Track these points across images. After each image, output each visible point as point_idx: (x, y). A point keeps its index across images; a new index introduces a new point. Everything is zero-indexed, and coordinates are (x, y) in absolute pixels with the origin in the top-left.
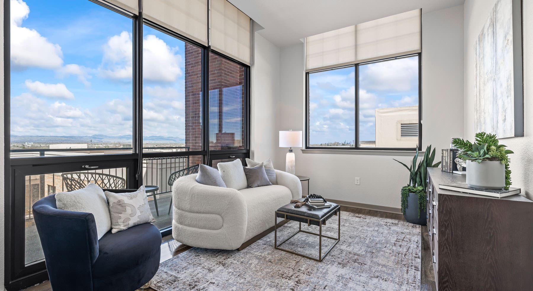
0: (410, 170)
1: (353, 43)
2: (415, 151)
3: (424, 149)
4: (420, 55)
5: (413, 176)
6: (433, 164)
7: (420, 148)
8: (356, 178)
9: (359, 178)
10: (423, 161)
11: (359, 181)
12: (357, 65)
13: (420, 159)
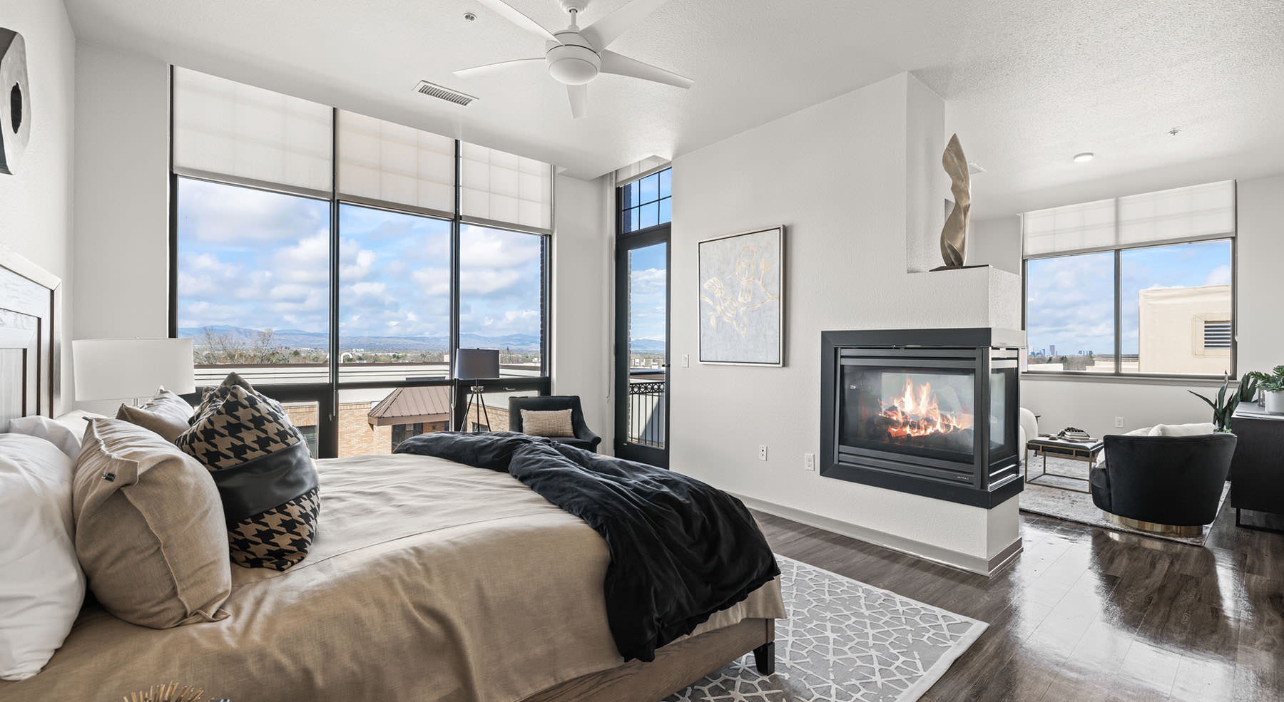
0: (1214, 406)
1: (1112, 219)
2: (1223, 381)
3: (1239, 379)
4: (1234, 239)
5: (1218, 415)
6: (1253, 400)
7: (1234, 377)
8: (1116, 418)
9: (1122, 418)
10: (1237, 394)
11: (1122, 423)
12: (1117, 251)
13: (1232, 392)
